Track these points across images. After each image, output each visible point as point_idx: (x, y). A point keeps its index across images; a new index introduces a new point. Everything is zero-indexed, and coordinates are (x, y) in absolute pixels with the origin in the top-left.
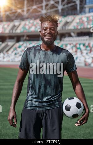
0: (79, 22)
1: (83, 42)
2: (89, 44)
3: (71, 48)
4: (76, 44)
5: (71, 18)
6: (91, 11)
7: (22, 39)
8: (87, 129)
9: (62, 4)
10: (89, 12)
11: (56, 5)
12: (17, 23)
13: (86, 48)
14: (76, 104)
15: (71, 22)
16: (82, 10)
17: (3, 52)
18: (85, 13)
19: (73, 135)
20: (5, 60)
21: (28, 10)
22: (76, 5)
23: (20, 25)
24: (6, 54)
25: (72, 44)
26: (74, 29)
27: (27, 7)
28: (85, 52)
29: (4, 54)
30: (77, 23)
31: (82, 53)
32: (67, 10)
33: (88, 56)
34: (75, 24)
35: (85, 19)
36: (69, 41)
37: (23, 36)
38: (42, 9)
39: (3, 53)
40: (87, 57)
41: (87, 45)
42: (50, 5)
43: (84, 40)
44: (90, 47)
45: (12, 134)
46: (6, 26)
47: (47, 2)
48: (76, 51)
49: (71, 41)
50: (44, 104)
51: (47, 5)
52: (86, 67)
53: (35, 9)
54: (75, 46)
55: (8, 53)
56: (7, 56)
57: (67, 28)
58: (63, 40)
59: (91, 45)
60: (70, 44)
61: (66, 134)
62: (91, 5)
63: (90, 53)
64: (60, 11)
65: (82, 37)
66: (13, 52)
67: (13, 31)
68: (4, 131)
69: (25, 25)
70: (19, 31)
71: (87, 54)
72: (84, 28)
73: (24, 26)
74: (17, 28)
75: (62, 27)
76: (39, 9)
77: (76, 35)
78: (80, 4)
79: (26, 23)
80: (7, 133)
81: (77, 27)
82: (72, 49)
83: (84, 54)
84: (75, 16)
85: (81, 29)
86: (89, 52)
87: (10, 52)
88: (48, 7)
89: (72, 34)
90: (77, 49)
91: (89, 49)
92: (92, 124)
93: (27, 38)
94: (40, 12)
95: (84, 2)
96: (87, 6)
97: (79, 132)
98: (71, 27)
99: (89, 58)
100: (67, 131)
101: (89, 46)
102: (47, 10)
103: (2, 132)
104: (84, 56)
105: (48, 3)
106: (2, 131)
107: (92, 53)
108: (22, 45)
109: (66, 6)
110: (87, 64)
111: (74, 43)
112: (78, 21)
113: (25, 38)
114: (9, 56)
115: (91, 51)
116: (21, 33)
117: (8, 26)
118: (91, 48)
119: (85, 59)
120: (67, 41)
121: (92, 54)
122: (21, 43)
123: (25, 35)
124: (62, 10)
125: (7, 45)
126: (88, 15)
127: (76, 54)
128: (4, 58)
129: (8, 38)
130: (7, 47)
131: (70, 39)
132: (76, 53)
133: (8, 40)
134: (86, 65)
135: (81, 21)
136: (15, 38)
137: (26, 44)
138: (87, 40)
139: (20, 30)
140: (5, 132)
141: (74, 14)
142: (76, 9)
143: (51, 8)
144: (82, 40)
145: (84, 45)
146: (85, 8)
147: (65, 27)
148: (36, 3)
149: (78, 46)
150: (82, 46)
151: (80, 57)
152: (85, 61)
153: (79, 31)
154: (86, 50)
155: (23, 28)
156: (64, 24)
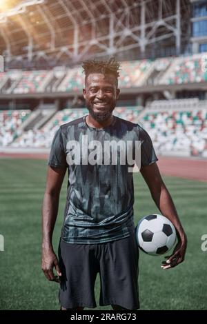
0: (180, 70)
1: (188, 110)
2: (199, 113)
3: (164, 121)
4: (174, 114)
5: (164, 63)
6: (202, 48)
7: (69, 103)
8: (197, 279)
9: (146, 36)
10: (200, 51)
11: (136, 38)
12: (59, 72)
13: (193, 122)
14: (162, 228)
15: (165, 71)
16: (185, 48)
17: (32, 129)
18: (191, 52)
19: (169, 290)
20: (37, 144)
21: (81, 48)
22: (174, 37)
23: (65, 76)
24: (39, 134)
25: (167, 113)
26: (171, 85)
27: (79, 42)
28: (191, 129)
29: (35, 133)
30: (176, 73)
31: (185, 131)
32: (155, 47)
33: (197, 135)
34: (173, 75)
35: (191, 65)
36: (161, 107)
37: (72, 98)
38: (108, 47)
39: (33, 131)
40: (195, 138)
41: (194, 114)
42: (123, 38)
43: (189, 106)
44: (200, 119)
45: (51, 287)
46: (38, 79)
47: (117, 32)
48: (174, 128)
49: (165, 107)
50: (102, 231)
51: (117, 38)
52: (194, 158)
53: (94, 46)
54: (172, 117)
55: (43, 132)
56: (40, 137)
57: (156, 82)
58: (149, 107)
59: (203, 116)
60: (162, 114)
61: (154, 287)
62: (203, 38)
63: (201, 130)
64: (143, 49)
65: (185, 100)
66: (51, 129)
67: (51, 88)
68: (35, 282)
69: (76, 76)
70: (63, 88)
71: (195, 132)
72: (189, 83)
73: (72, 79)
74: (60, 82)
75: (147, 81)
76: (103, 47)
77: (173, 96)
78: (182, 37)
79: (76, 73)
80: (42, 285)
81: (176, 79)
82: (167, 123)
83: (190, 133)
84: (171, 59)
85: (183, 84)
86: (199, 128)
87: (46, 129)
88: (120, 42)
89: (167, 94)
90: (176, 122)
91: (198, 122)
92: (204, 268)
93: (80, 102)
94: (103, 51)
95: (189, 32)
96: (195, 40)
97: (181, 285)
98: (164, 80)
99: (199, 141)
100: (157, 282)
101: (198, 117)
102: (118, 47)
103: (31, 284)
104: (189, 137)
105: (120, 33)
106: (32, 282)
107: (205, 130)
108: (70, 115)
109: (154, 40)
110: (196, 152)
111: (171, 112)
112: (177, 68)
113: (74, 101)
114: (45, 138)
115: (203, 126)
116: (67, 92)
117: (43, 78)
118: (203, 122)
119: (192, 142)
120: (156, 107)
121: (205, 133)
122: (67, 111)
123: (76, 95)
124: (147, 47)
125: (40, 116)
126: (196, 56)
127: (174, 133)
128: (34, 141)
129: (42, 102)
130: (40, 120)
131: (163, 103)
132: (173, 131)
133: (42, 106)
134: (192, 154)
135: (183, 68)
136: (57, 103)
137: (78, 113)
138: (195, 105)
139: (67, 86)
140: (37, 283)
141: (171, 56)
142: (173, 45)
143: (125, 44)
144: (185, 106)
145: (189, 115)
146: (191, 43)
147: (153, 82)
148: (96, 35)
149: (178, 117)
150: (185, 118)
151: (182, 139)
152: (191, 147)
153: (180, 88)
154: (193, 124)
155: (71, 82)
156: (150, 74)
